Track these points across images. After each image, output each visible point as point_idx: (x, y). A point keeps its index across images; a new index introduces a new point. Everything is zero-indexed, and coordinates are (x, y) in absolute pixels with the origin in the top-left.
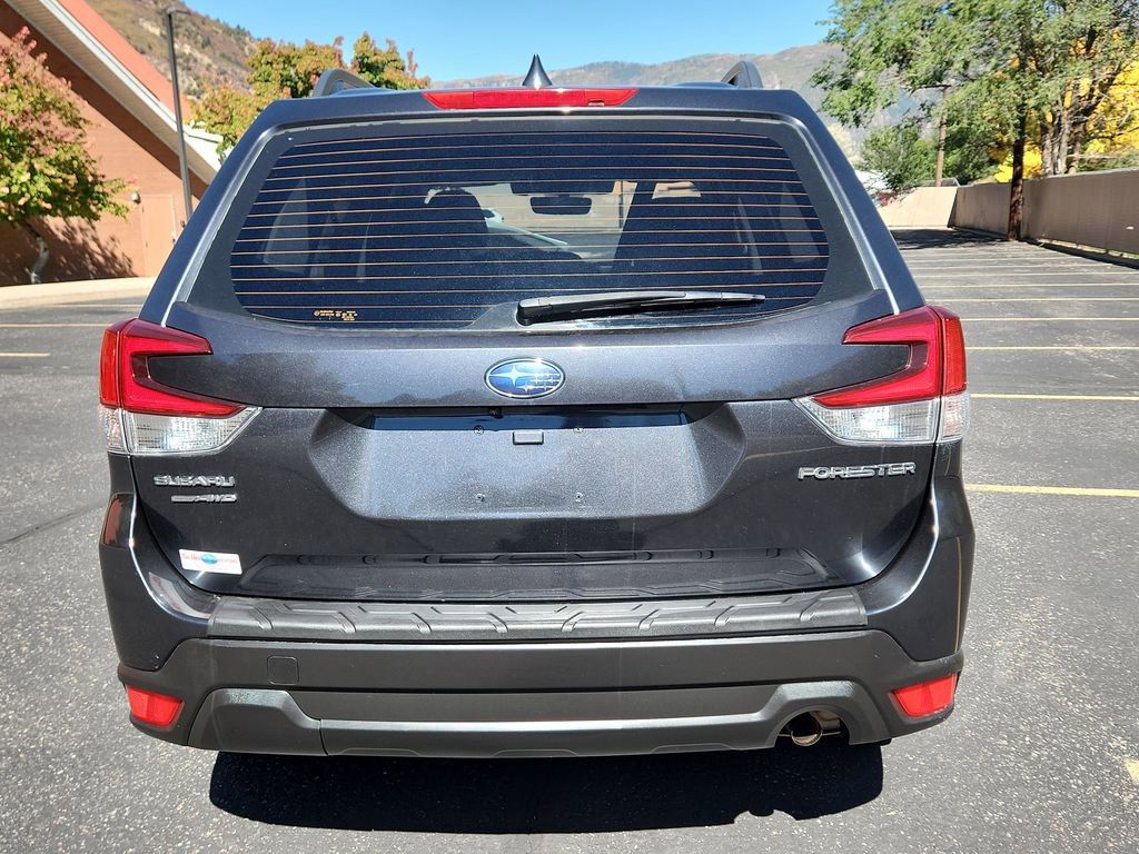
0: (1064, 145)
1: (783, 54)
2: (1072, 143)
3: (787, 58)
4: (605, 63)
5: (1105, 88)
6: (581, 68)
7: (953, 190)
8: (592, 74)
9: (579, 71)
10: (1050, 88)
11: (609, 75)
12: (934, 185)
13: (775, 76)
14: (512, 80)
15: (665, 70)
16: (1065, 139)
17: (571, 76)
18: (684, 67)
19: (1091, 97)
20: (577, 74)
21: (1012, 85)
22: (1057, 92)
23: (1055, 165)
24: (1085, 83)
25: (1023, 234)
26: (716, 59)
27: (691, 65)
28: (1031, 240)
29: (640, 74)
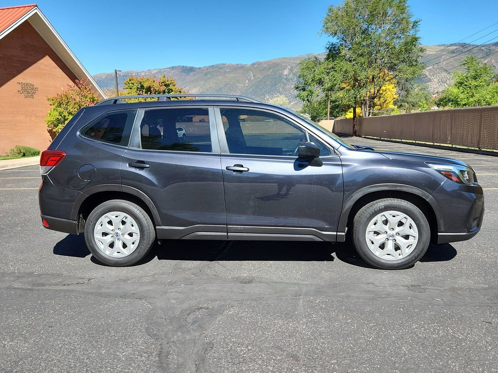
0: (367, 108)
1: (254, 64)
2: (370, 107)
3: (256, 66)
4: (179, 66)
5: (378, 91)
6: (168, 68)
7: (333, 121)
8: (173, 71)
9: (167, 70)
10: (363, 92)
11: (181, 72)
12: (327, 119)
13: (251, 73)
14: (137, 73)
15: (205, 70)
16: (368, 106)
17: (164, 71)
18: (213, 68)
19: (374, 94)
20: (166, 71)
21: (352, 91)
22: (364, 93)
23: (365, 114)
24: (372, 91)
25: (357, 134)
26: (226, 66)
27: (216, 68)
28: (360, 136)
29: (194, 71)
